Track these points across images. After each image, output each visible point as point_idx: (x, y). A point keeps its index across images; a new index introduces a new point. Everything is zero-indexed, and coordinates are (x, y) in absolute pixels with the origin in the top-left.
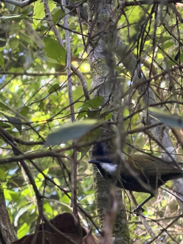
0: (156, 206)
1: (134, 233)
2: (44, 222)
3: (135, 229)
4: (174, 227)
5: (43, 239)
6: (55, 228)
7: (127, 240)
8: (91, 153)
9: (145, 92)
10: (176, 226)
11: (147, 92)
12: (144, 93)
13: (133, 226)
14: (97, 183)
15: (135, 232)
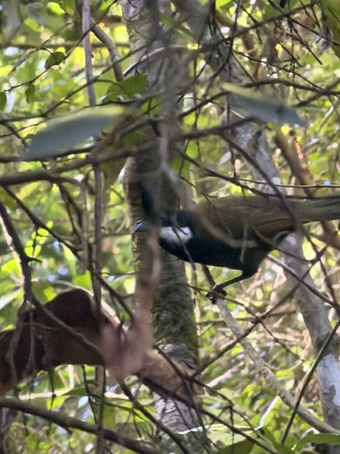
0: (253, 293)
1: (210, 344)
2: (33, 306)
3: (212, 336)
4: (286, 333)
5: (32, 338)
6: (55, 318)
7: (192, 350)
8: (127, 186)
9: (224, 65)
10: (289, 330)
11: (227, 67)
12: (223, 68)
13: (209, 329)
14: (137, 244)
15: (215, 341)
